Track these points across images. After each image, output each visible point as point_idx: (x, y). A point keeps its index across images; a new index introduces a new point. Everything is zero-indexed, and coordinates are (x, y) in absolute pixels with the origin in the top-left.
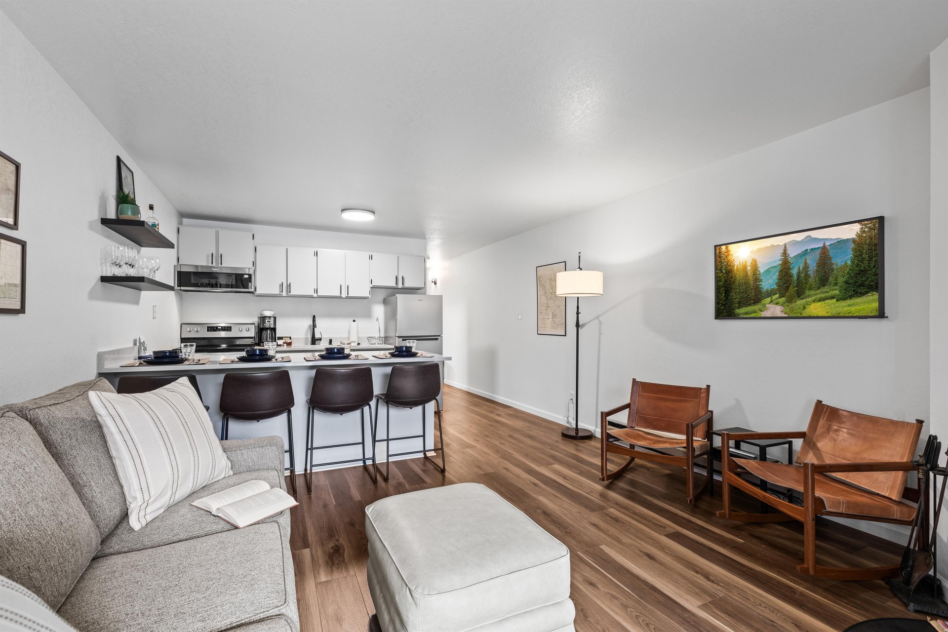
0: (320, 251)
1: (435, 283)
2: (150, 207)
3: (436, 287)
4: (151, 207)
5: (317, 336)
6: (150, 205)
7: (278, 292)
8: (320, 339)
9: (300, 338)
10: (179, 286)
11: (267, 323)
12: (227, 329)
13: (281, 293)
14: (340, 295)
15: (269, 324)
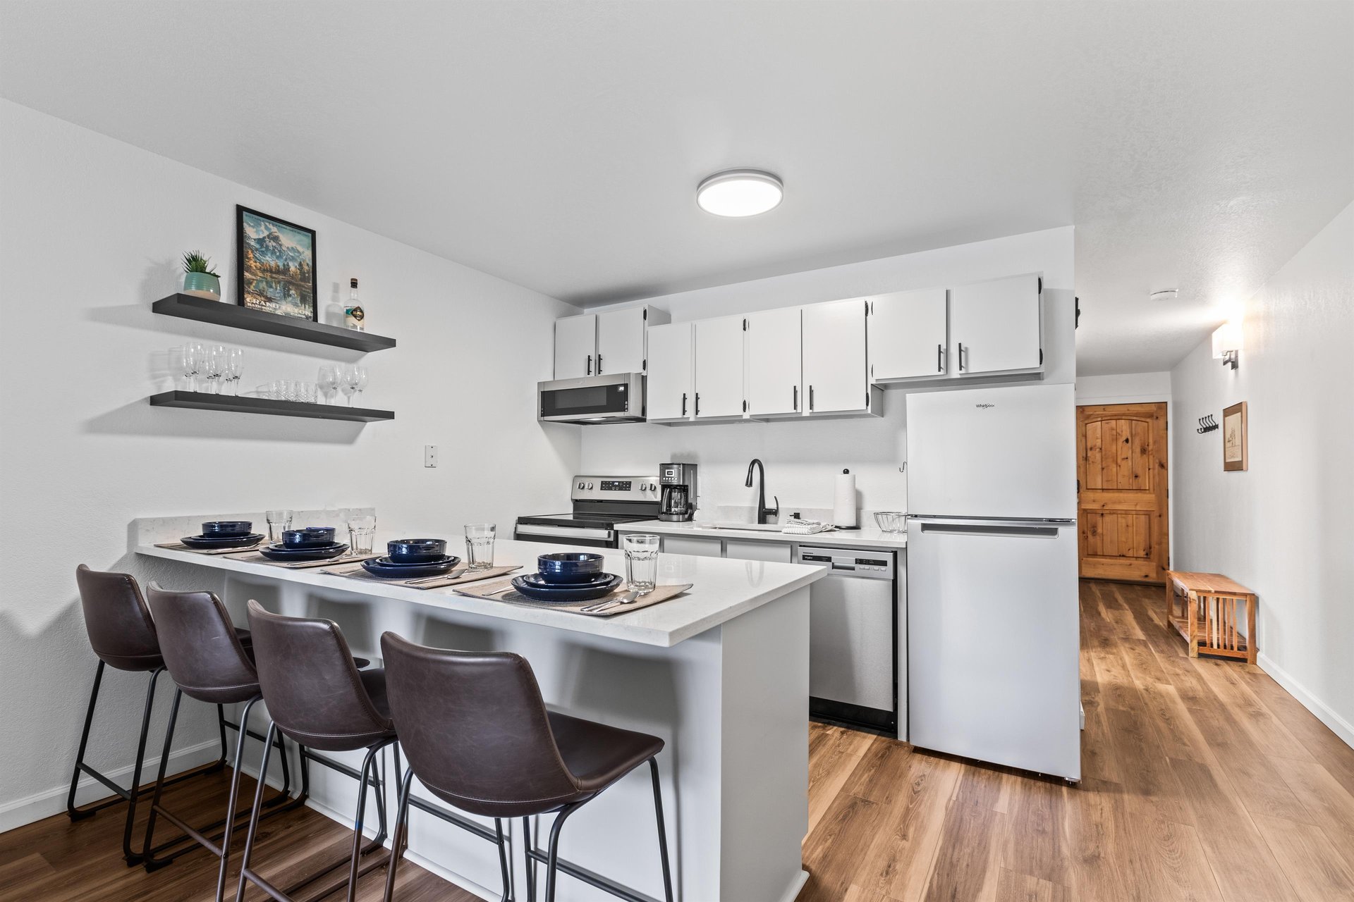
0: (752, 318)
1: (1235, 366)
2: (352, 283)
3: (1237, 374)
4: (354, 284)
5: (770, 504)
6: (352, 279)
7: (679, 414)
8: (775, 512)
9: (741, 508)
10: (543, 415)
11: (667, 475)
12: (625, 486)
13: (684, 414)
14: (795, 411)
15: (671, 478)
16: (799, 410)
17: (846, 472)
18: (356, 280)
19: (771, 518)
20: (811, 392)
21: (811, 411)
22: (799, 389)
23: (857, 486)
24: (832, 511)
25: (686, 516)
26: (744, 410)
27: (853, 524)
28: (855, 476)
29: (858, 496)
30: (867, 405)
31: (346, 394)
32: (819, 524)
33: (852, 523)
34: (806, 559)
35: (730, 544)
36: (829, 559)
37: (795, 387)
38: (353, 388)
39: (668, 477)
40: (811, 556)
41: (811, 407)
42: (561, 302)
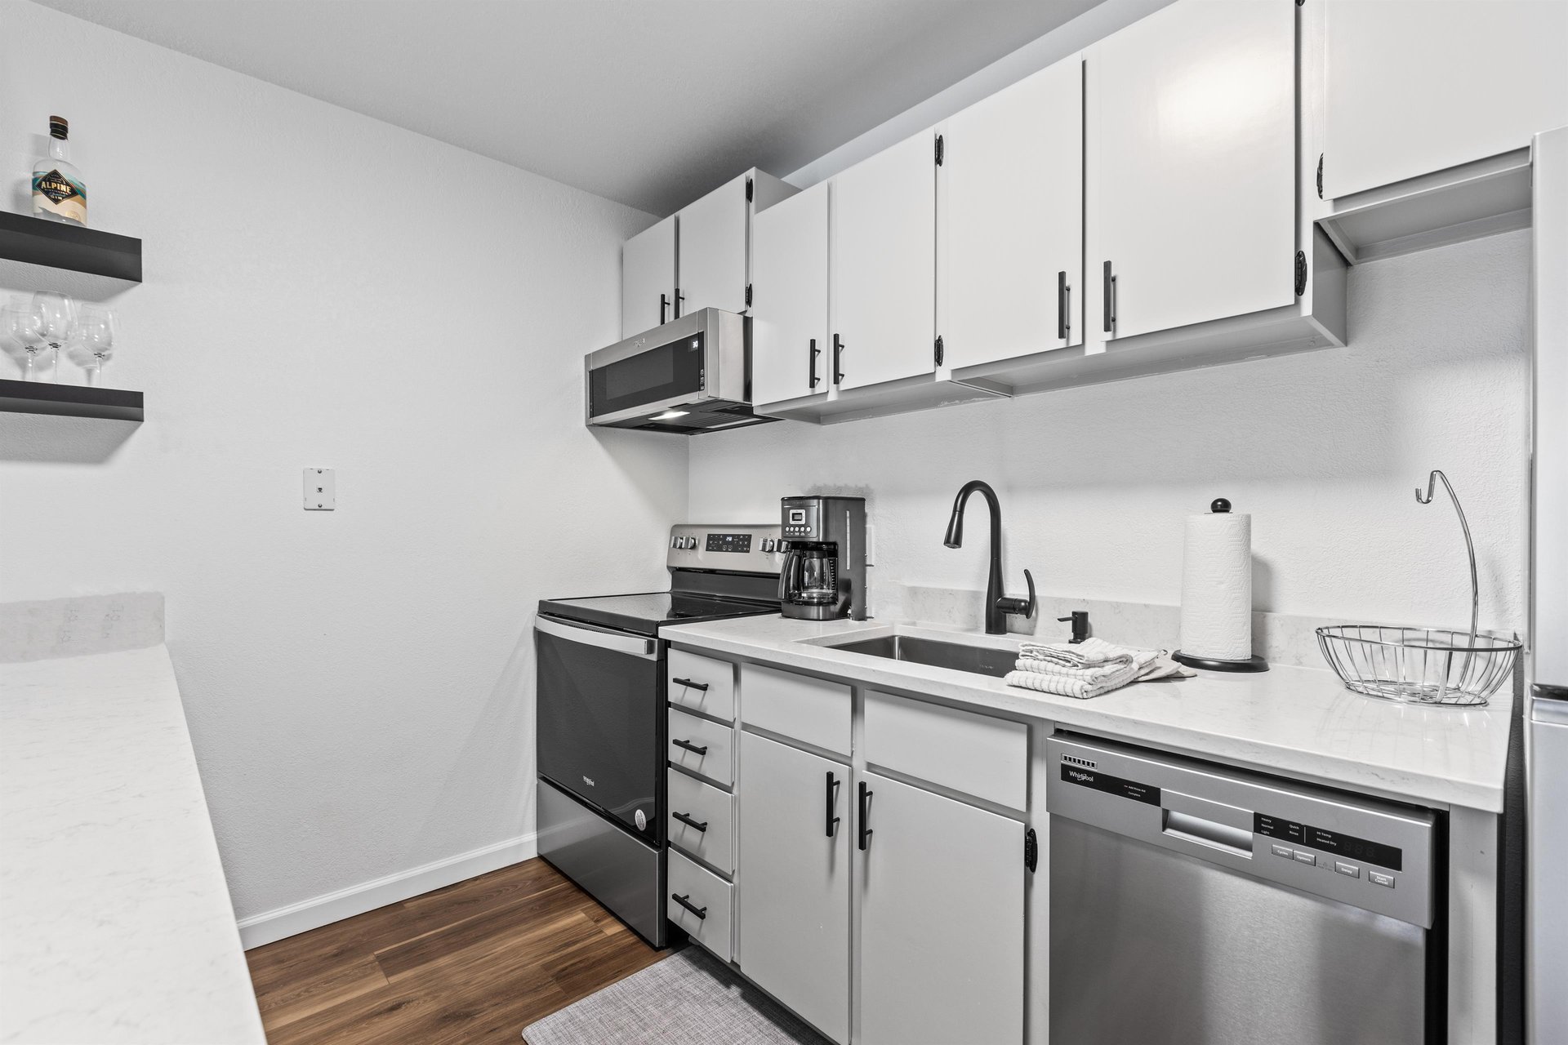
0: (958, 128)
2: (52, 125)
4: (59, 129)
5: (1014, 589)
6: (52, 119)
7: (806, 390)
8: (1026, 608)
9: (951, 593)
10: (593, 415)
11: (792, 522)
12: (741, 544)
13: (812, 385)
14: (1062, 343)
15: (800, 526)
16: (1075, 338)
17: (1221, 506)
18: (66, 122)
19: (1017, 620)
20: (1109, 281)
21: (1109, 336)
22: (1073, 281)
23: (1257, 547)
24: (1178, 610)
25: (836, 608)
26: (938, 359)
27: (1243, 653)
28: (1249, 517)
29: (1260, 573)
30: (1299, 289)
31: (79, 364)
32: (1125, 660)
33: (1241, 651)
34: (1074, 780)
35: (872, 698)
36: (1151, 795)
37: (1062, 276)
38: (100, 355)
39: (794, 526)
40: (1089, 773)
41: (1109, 322)
42: (623, 206)
